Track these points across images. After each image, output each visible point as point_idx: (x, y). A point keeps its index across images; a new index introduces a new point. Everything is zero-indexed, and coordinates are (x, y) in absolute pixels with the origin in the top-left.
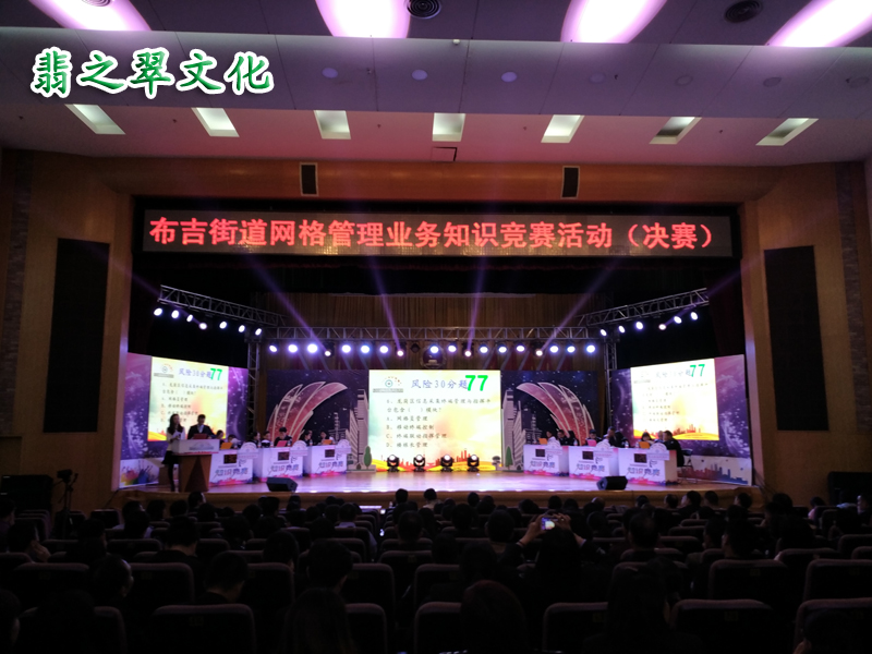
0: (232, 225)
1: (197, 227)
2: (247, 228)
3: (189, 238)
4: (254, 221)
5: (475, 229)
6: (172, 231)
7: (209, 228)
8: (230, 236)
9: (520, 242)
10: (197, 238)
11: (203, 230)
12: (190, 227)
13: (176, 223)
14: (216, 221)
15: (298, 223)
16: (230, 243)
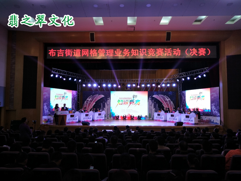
0: (71, 51)
1: (62, 51)
2: (75, 51)
3: (59, 55)
4: (77, 49)
5: (140, 51)
6: (55, 53)
7: (65, 52)
8: (71, 54)
9: (153, 54)
10: (62, 55)
11: (63, 52)
12: (60, 51)
13: (56, 51)
14: (67, 49)
15: (90, 50)
16: (71, 56)
